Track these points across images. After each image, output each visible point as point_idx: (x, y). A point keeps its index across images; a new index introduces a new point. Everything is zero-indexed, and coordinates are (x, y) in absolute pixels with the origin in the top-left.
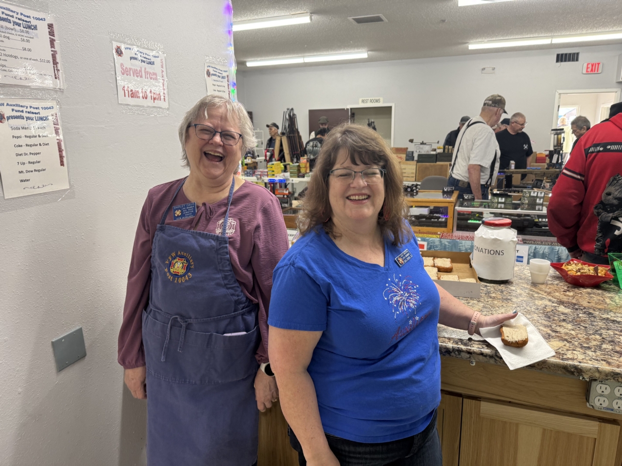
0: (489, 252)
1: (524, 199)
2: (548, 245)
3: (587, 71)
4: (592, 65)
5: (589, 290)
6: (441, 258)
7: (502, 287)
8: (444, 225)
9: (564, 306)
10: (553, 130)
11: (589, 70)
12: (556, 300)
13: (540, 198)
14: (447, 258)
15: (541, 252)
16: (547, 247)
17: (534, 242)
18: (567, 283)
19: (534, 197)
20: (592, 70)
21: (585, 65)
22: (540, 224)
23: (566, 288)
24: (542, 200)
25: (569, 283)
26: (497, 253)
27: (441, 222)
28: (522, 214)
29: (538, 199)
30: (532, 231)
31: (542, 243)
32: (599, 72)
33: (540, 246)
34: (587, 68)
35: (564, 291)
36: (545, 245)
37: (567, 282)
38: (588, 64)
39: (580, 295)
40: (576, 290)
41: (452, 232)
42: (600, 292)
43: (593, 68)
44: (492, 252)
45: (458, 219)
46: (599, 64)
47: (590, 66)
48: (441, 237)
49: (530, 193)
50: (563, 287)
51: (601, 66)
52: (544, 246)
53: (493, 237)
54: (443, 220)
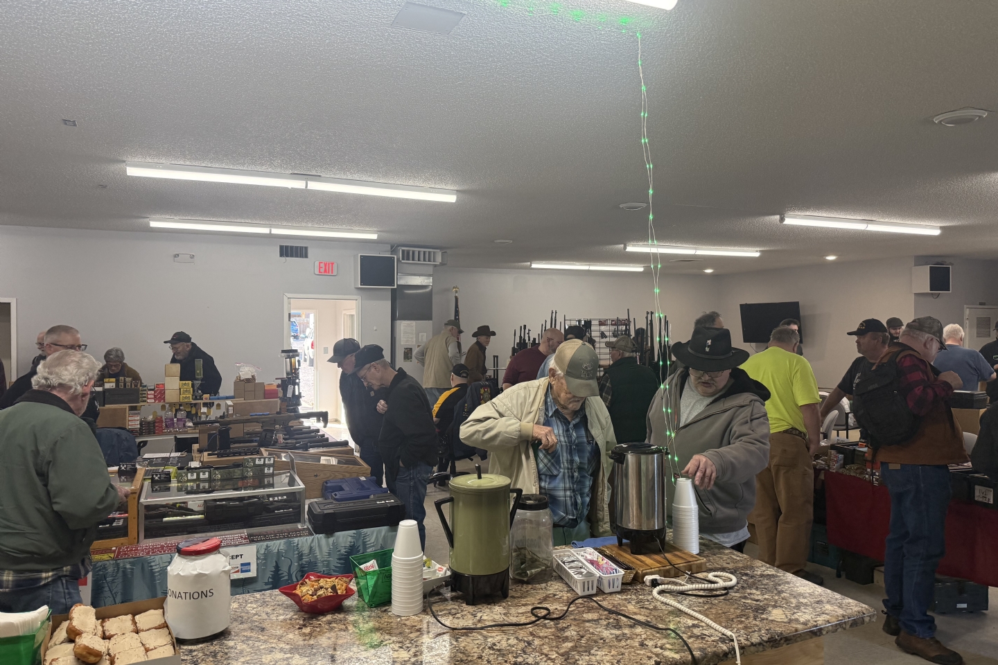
0: (192, 596)
1: (247, 471)
2: (284, 538)
3: (320, 272)
4: (325, 265)
5: (329, 617)
6: (115, 617)
7: (215, 647)
8: (123, 531)
9: (298, 653)
10: (283, 351)
11: (322, 270)
12: (288, 647)
13: (269, 466)
14: (126, 614)
15: (276, 551)
16: (282, 541)
17: (265, 536)
18: (303, 613)
19: (260, 465)
20: (325, 271)
21: (317, 263)
22: (270, 507)
23: (301, 622)
24: (272, 469)
25: (306, 612)
26: (203, 594)
27: (118, 528)
28: (244, 497)
29: (266, 468)
30: (260, 520)
31: (276, 536)
32: (335, 273)
33: (273, 542)
34: (320, 268)
35: (299, 628)
36: (280, 539)
37: (303, 611)
38: (320, 263)
39: (318, 629)
40: (315, 622)
41: (138, 542)
42: (341, 616)
43: (327, 269)
44: (196, 596)
45: (147, 517)
46: (332, 264)
47: (322, 265)
48: (117, 556)
49: (254, 460)
50: (298, 621)
51: (335, 266)
52: (278, 542)
53: (195, 573)
54: (121, 523)
